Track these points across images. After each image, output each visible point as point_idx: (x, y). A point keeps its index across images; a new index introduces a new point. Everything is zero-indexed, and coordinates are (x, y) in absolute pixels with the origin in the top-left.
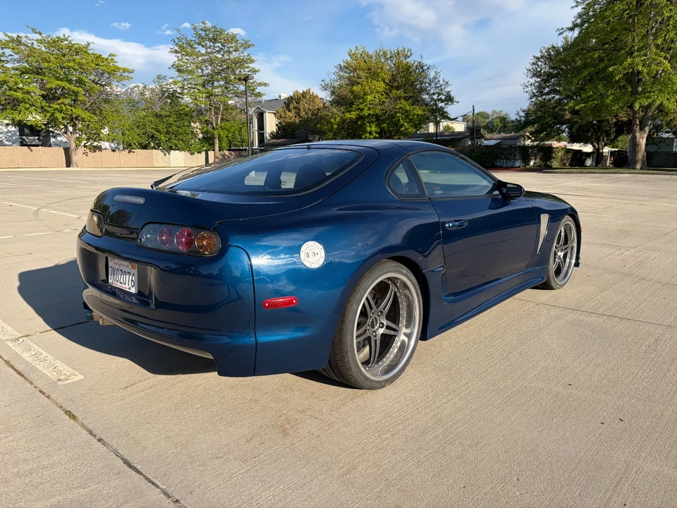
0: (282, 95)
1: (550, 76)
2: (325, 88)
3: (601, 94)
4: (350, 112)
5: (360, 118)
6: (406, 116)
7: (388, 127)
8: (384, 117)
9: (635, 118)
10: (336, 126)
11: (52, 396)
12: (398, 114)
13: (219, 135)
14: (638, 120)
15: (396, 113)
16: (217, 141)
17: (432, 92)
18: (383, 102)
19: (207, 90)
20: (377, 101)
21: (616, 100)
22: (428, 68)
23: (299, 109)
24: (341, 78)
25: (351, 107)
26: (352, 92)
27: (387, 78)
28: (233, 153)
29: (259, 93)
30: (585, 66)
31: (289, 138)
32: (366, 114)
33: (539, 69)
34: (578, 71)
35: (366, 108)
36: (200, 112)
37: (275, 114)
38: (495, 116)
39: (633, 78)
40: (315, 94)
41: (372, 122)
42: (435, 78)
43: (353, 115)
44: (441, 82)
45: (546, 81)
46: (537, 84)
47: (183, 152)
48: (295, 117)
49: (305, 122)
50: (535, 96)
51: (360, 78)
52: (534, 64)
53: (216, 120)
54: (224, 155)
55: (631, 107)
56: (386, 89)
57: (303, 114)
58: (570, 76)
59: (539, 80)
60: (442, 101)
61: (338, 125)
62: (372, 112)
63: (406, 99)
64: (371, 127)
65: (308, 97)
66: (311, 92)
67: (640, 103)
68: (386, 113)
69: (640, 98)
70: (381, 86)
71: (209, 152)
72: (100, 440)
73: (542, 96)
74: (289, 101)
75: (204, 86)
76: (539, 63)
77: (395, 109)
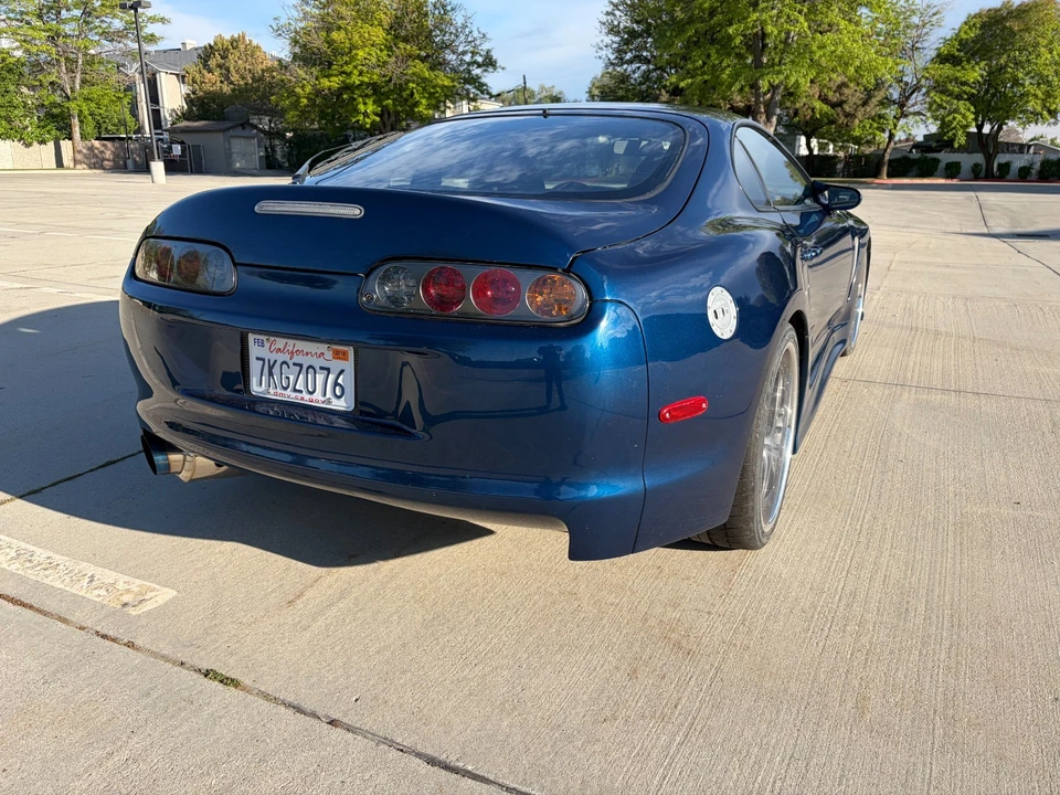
0: (187, 41)
1: (633, 34)
2: (278, 32)
3: (714, 66)
4: (328, 76)
5: (347, 88)
6: (424, 89)
7: (394, 105)
8: (386, 89)
9: (758, 102)
10: (305, 101)
11: (139, 642)
12: (411, 85)
13: (81, 111)
14: (762, 106)
15: (408, 82)
16: (76, 121)
17: (461, 49)
18: (385, 63)
19: (48, 26)
20: (374, 60)
21: (735, 76)
22: (453, 9)
23: (228, 70)
24: (306, 16)
25: (329, 68)
26: (330, 43)
27: (386, 21)
28: (109, 144)
29: (152, 35)
30: (691, 21)
31: (214, 120)
32: (357, 82)
33: (616, 23)
34: (680, 27)
35: (356, 72)
36: (37, 67)
37: (177, 75)
38: (544, 94)
39: (757, 42)
40: (255, 43)
41: (367, 96)
42: (464, 26)
43: (334, 83)
44: (475, 34)
45: (627, 42)
46: (615, 46)
47: (8, 142)
48: (222, 82)
49: (240, 93)
50: (612, 64)
51: (342, 18)
52: (608, 14)
53: (71, 82)
54: (91, 149)
55: (754, 86)
56: (387, 40)
57: (235, 77)
58: (668, 34)
59: (617, 39)
60: (479, 66)
61: (308, 98)
62: (366, 80)
63: (423, 60)
64: (365, 104)
65: (242, 47)
66: (247, 39)
67: (769, 82)
68: (390, 80)
69: (768, 73)
70: (379, 35)
71: (61, 142)
72: (332, 723)
73: (622, 65)
74: (206, 54)
75: (40, 17)
76: (617, 13)
77: (405, 75)
